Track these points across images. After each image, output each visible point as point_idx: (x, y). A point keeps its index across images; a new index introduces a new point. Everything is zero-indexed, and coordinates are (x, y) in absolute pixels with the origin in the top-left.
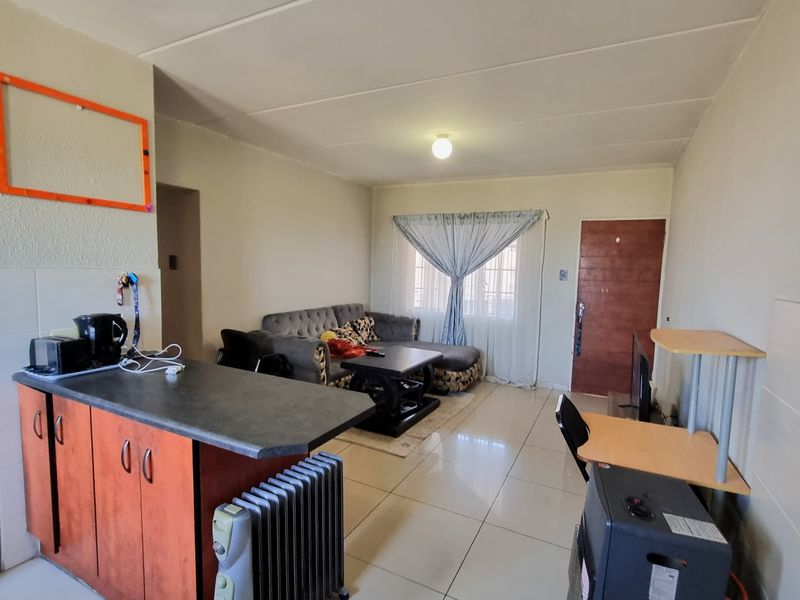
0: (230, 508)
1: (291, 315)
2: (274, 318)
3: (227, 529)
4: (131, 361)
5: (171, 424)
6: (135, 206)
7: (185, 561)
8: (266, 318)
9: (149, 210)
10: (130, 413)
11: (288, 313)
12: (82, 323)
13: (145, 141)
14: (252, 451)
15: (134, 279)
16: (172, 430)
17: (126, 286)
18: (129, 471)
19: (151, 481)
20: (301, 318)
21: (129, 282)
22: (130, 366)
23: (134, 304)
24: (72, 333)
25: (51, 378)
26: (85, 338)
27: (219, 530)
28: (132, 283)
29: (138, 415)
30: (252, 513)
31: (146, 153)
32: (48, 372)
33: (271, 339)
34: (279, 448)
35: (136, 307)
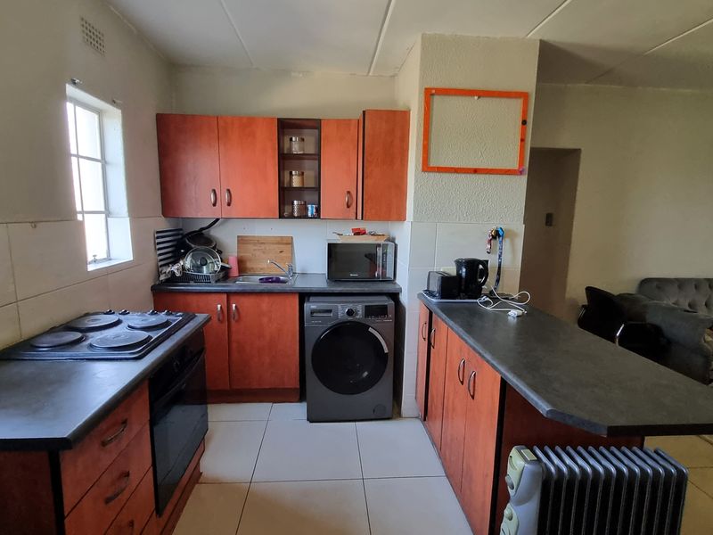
0: (527, 453)
1: (681, 283)
2: (655, 284)
3: (519, 470)
4: (488, 299)
5: (488, 357)
6: (509, 170)
7: (487, 476)
8: (645, 282)
9: (521, 173)
10: (466, 338)
11: (677, 280)
12: (459, 264)
13: (525, 112)
14: (544, 407)
15: (501, 233)
16: (488, 361)
17: (494, 237)
18: (462, 383)
19: (473, 397)
20: (696, 287)
21: (497, 235)
22: (486, 303)
23: (498, 253)
24: (452, 270)
25: (434, 300)
26: (459, 275)
27: (513, 467)
28: (499, 236)
29: (471, 341)
30: (548, 470)
31: (524, 122)
32: (434, 296)
33: (645, 306)
34: (571, 417)
35: (500, 256)
